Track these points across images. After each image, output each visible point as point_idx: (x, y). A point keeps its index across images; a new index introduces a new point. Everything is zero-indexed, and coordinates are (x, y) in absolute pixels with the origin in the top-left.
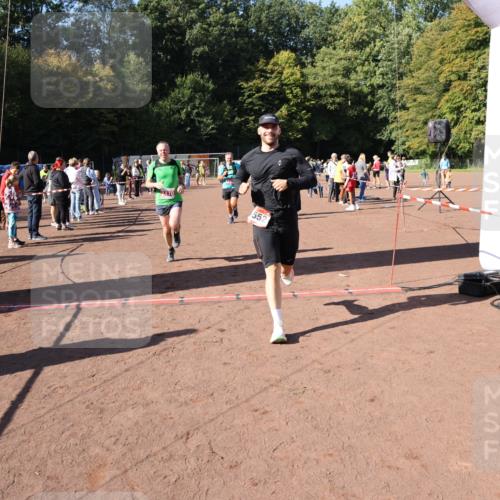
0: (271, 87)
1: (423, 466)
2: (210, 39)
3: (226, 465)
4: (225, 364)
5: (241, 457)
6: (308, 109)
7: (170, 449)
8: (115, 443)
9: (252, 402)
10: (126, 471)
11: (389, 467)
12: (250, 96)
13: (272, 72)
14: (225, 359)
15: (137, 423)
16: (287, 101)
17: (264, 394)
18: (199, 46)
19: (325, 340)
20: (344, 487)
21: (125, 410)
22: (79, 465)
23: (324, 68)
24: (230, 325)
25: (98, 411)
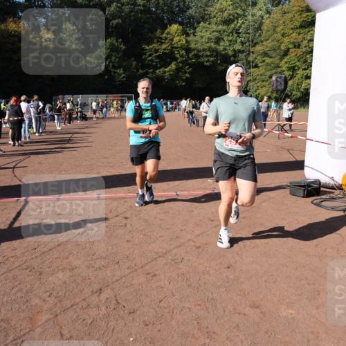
0: (165, 49)
1: (262, 313)
2: (123, 14)
3: (126, 312)
4: (128, 241)
5: (137, 305)
6: (190, 65)
7: (87, 300)
8: (49, 296)
9: (146, 268)
10: (57, 316)
11: (239, 314)
12: (150, 55)
13: (166, 39)
14: (128, 238)
15: (65, 282)
16: (176, 59)
17: (154, 263)
18: (115, 19)
19: (198, 225)
20: (207, 327)
21: (57, 273)
22: (23, 311)
23: (202, 37)
24: (132, 215)
25: (38, 274)
